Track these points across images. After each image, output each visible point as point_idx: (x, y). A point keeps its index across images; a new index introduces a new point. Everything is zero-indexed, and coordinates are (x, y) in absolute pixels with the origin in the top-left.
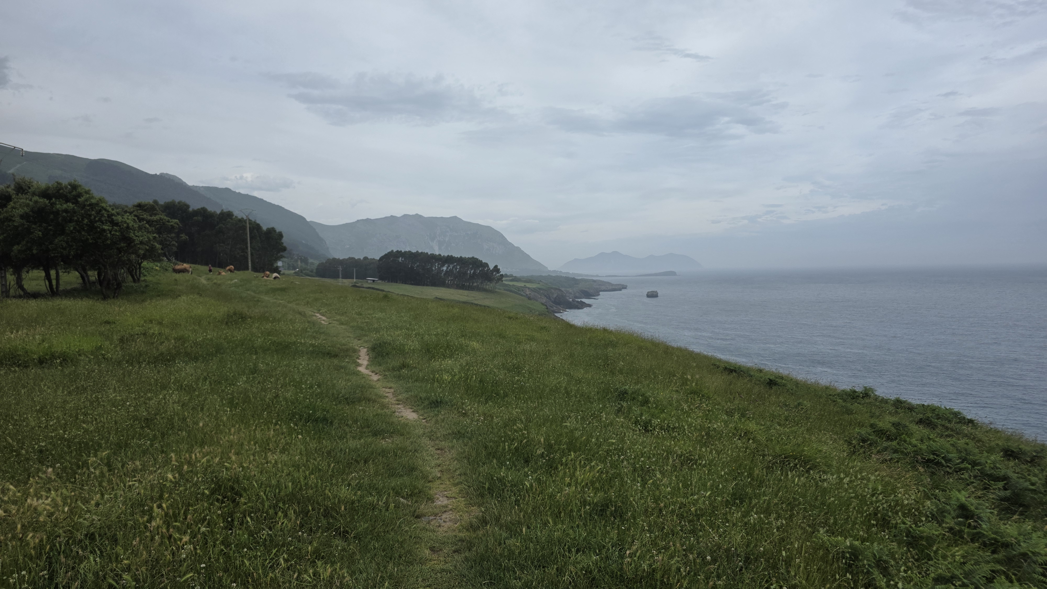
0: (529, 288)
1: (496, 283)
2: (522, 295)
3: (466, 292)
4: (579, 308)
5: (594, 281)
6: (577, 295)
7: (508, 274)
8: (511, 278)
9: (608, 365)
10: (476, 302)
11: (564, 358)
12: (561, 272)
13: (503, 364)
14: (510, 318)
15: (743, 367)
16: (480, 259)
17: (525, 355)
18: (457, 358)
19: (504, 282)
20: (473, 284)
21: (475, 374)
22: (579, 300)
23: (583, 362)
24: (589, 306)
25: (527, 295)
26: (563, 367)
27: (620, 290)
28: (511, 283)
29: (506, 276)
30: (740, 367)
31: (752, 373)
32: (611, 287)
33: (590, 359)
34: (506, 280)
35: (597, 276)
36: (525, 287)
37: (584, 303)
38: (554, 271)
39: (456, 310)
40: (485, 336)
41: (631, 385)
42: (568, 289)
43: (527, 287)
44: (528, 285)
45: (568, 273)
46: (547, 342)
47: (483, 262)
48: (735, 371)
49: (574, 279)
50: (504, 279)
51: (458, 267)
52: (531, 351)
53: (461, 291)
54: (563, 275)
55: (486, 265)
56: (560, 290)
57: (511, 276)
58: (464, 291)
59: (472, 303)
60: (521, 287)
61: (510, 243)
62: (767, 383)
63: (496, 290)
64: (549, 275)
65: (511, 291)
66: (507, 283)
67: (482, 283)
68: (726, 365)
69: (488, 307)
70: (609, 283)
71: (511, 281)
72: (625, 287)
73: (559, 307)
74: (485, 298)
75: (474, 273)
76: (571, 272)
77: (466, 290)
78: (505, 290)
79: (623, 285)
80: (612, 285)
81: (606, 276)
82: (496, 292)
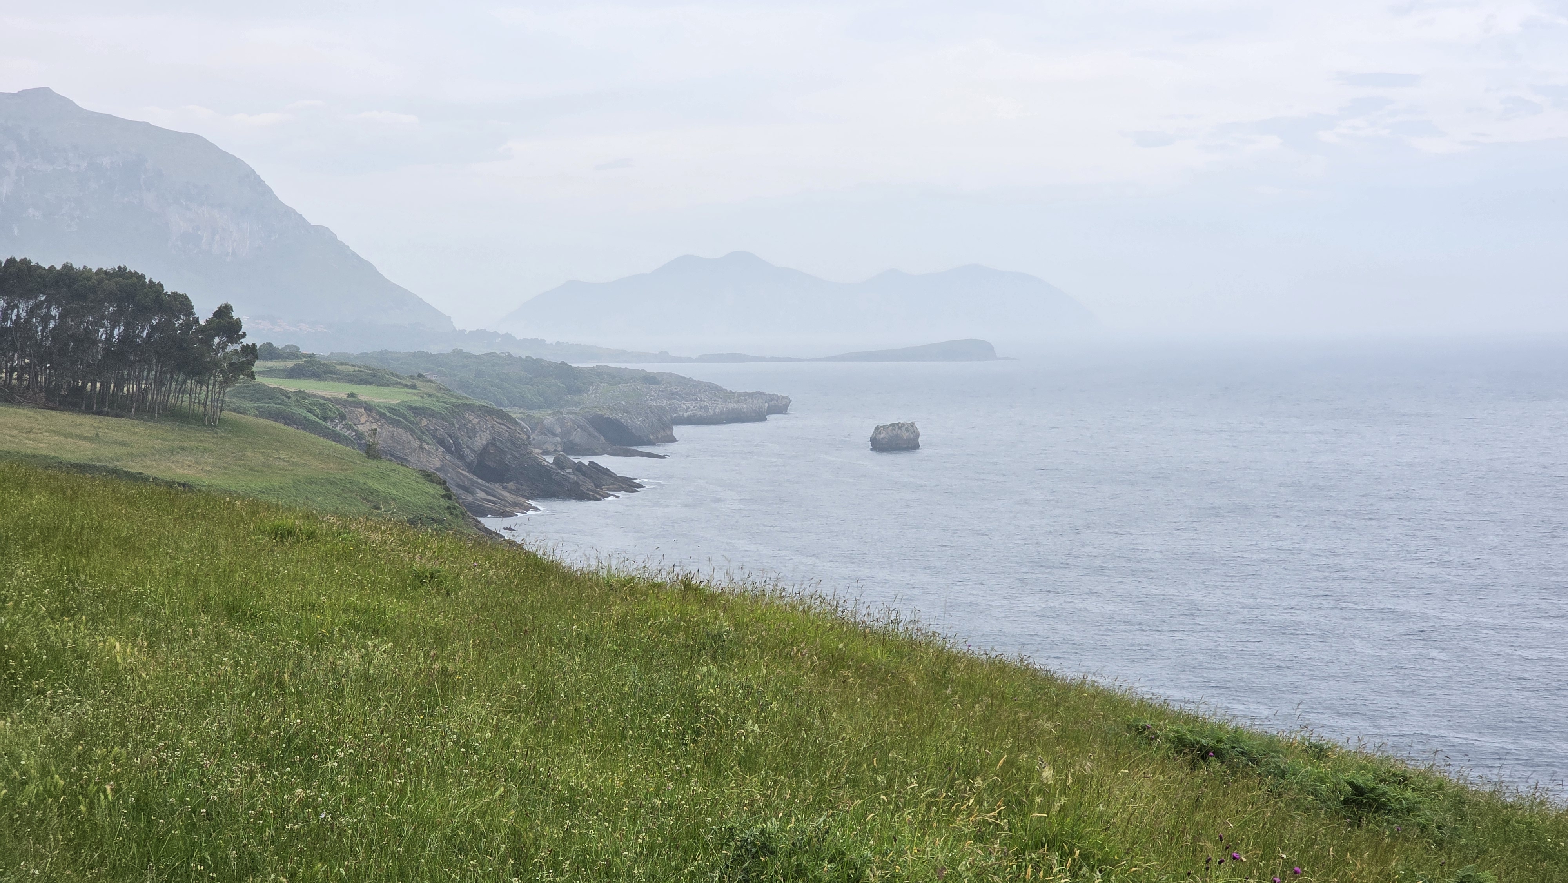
0: (369, 408)
1: (225, 383)
2: (337, 438)
3: (87, 423)
4: (582, 496)
5: (650, 379)
6: (578, 437)
7: (279, 344)
8: (290, 364)
9: (697, 732)
10: (135, 467)
11: (510, 710)
12: (507, 337)
13: (242, 736)
14: (282, 534)
15: (1251, 736)
16: (152, 274)
17: (339, 693)
18: (36, 707)
19: (259, 379)
20: (119, 386)
21: (116, 778)
22: (585, 460)
23: (592, 724)
24: (629, 485)
25: (360, 436)
26: (507, 744)
27: (760, 417)
28: (291, 385)
29: (271, 352)
30: (1236, 737)
31: (1285, 762)
32: (720, 407)
33: (621, 712)
34: (271, 373)
35: (663, 357)
36: (352, 401)
37: (606, 472)
38: (480, 335)
39: (39, 499)
40: (165, 612)
41: (788, 815)
42: (536, 414)
43: (360, 404)
44: (366, 393)
45: (541, 343)
46: (440, 638)
47: (168, 289)
48: (1219, 755)
49: (564, 371)
50: (259, 365)
51: (54, 312)
52: (366, 676)
53: (64, 419)
54: (516, 352)
55: (182, 304)
56: (503, 416)
57: (292, 353)
58: (80, 419)
59: (115, 472)
60: (336, 401)
61: (289, 212)
62: (1346, 802)
63: (225, 414)
64: (458, 353)
65: (289, 420)
66: (271, 383)
67: (160, 382)
68: (1184, 730)
69: (186, 486)
70: (714, 390)
71: (293, 374)
72: (779, 407)
73: (498, 488)
74: (172, 451)
75: (125, 339)
76: (551, 339)
77: (89, 411)
78: (262, 413)
79: (772, 397)
80: (728, 396)
81: (701, 359)
82: (223, 422)
